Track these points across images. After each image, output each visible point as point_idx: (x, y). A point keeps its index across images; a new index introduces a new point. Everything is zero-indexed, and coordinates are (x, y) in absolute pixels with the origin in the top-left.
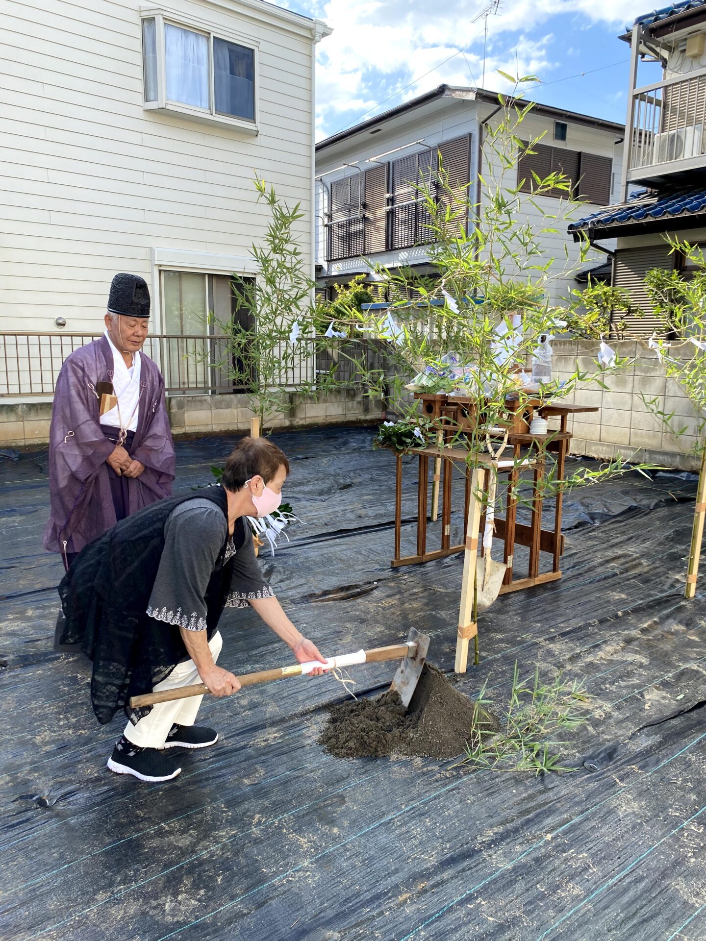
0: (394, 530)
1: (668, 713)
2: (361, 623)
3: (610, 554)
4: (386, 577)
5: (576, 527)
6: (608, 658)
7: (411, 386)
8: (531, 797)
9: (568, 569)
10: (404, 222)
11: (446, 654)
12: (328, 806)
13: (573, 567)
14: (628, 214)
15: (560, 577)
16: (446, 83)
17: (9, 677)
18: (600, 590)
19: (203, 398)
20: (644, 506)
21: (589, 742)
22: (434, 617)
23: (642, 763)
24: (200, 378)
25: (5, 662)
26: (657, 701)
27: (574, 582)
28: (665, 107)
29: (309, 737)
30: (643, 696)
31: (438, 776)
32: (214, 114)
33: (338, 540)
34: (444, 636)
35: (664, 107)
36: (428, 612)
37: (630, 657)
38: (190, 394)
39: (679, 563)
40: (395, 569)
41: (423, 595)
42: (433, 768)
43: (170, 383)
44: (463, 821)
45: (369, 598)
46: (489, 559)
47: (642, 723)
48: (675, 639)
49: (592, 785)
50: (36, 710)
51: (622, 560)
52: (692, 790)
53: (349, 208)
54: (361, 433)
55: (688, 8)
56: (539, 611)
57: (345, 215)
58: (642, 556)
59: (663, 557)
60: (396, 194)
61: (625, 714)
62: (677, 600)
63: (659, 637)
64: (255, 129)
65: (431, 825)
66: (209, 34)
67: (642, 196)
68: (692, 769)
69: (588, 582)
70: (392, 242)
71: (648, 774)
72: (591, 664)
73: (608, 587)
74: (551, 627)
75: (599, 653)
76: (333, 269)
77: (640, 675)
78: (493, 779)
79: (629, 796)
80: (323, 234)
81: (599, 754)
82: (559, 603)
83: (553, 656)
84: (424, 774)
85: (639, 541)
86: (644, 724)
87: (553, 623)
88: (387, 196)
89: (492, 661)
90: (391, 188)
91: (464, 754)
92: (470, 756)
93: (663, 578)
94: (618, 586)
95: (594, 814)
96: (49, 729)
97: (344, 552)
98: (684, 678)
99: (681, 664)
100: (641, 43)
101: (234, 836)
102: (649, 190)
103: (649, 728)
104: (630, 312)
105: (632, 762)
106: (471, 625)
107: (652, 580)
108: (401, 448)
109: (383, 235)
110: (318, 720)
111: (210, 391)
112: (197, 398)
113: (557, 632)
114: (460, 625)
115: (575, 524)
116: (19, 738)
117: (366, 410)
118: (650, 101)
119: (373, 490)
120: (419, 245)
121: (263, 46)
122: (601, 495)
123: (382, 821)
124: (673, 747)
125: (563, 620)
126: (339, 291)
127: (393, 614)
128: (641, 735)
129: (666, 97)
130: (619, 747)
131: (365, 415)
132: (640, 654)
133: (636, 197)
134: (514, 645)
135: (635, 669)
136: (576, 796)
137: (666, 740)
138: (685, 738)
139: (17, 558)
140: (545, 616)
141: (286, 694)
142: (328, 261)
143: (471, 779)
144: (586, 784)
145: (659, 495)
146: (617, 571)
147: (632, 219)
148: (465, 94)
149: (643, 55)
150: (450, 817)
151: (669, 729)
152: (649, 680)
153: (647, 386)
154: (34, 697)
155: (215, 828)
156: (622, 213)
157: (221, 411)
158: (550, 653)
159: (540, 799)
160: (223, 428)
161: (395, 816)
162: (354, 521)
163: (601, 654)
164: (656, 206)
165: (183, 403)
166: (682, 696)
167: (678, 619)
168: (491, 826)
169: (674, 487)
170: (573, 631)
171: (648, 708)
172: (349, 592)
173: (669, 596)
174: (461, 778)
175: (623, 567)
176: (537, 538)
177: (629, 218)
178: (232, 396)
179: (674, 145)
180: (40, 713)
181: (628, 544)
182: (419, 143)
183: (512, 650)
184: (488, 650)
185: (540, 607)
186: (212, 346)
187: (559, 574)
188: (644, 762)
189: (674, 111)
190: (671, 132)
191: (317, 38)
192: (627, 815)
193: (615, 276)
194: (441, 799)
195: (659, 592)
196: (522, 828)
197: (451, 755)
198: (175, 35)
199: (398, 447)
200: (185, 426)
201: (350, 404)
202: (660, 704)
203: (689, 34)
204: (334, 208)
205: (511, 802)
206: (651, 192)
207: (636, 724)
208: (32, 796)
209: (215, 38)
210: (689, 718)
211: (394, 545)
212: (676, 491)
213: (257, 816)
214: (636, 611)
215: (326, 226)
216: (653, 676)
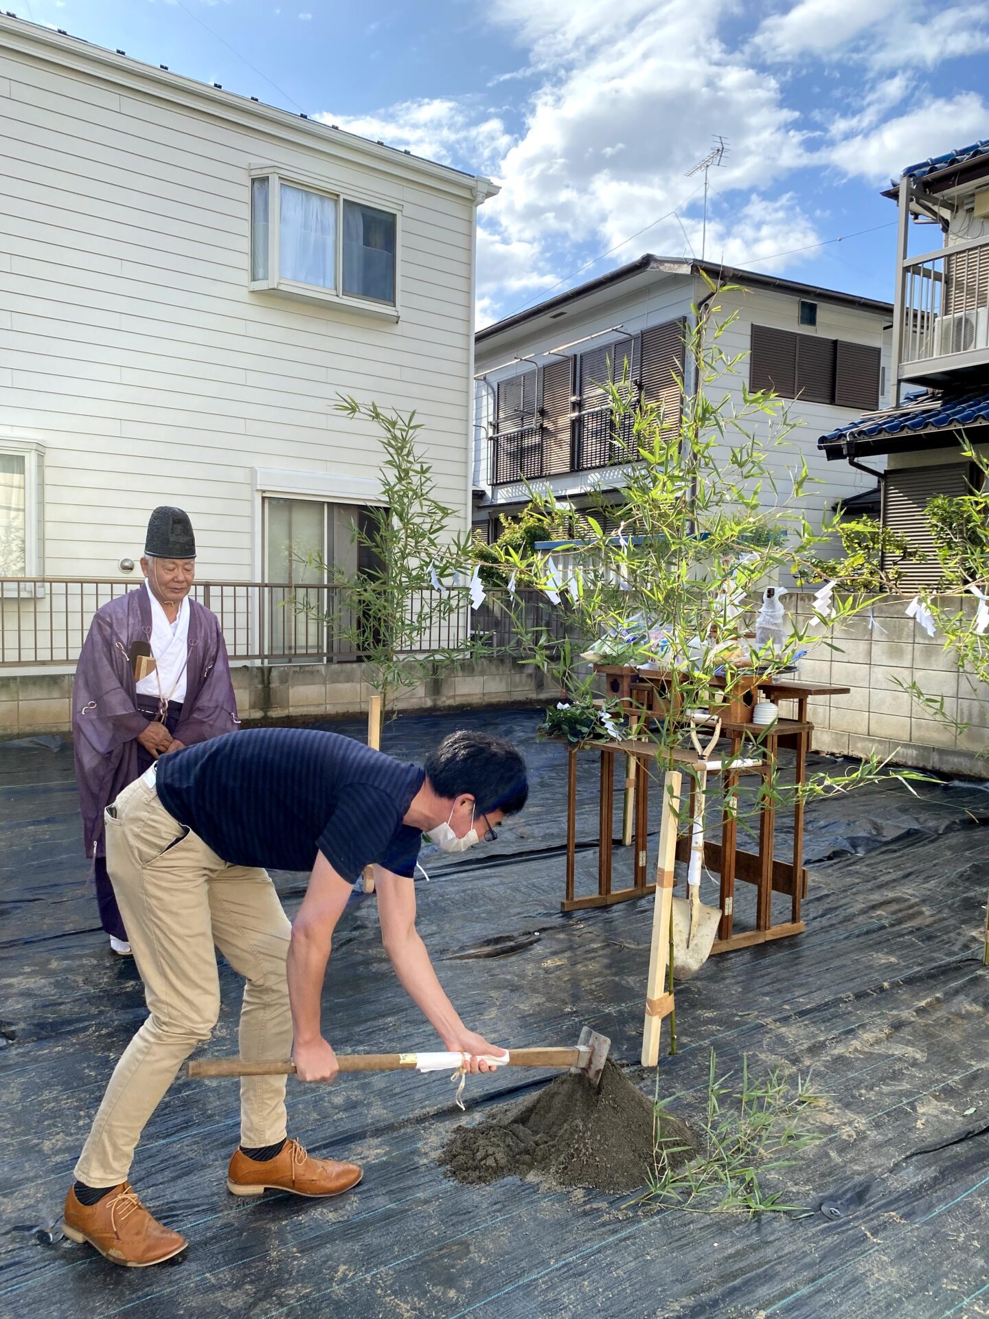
0: (565, 858)
1: (949, 1135)
2: (512, 991)
3: (876, 897)
4: (553, 925)
5: (829, 858)
6: (866, 1050)
7: (589, 655)
8: (739, 1255)
9: (815, 918)
10: (596, 433)
11: (629, 1038)
12: (442, 1257)
13: (822, 916)
14: (901, 422)
15: (802, 930)
16: (651, 252)
17: (17, 1055)
18: (860, 950)
19: (315, 668)
20: (929, 828)
21: (830, 1174)
22: (617, 985)
23: (906, 1209)
24: (312, 641)
25: (13, 1032)
26: (935, 1116)
27: (823, 936)
28: (948, 282)
29: (426, 1154)
30: (914, 1108)
31: (606, 1217)
32: (341, 295)
33: (487, 871)
34: (629, 1013)
35: (946, 282)
36: (610, 978)
37: (898, 1050)
38: (297, 663)
39: (977, 913)
40: (567, 914)
41: (605, 952)
42: (600, 1205)
43: (271, 648)
44: (637, 1286)
45: (528, 955)
46: (697, 901)
47: (910, 1148)
48: (967, 1026)
49: (829, 1240)
50: (49, 1103)
51: (895, 907)
52: (977, 1252)
53: (522, 416)
54: (531, 718)
55: (974, 155)
56: (767, 979)
57: (516, 425)
58: (924, 901)
59: (953, 904)
60: (585, 397)
61: (887, 1135)
62: (972, 968)
63: (943, 1021)
64: (395, 314)
65: (590, 1291)
66: (338, 196)
67: (920, 399)
68: (981, 1220)
69: (842, 937)
70: (578, 460)
71: (914, 1226)
72: (840, 1059)
73: (870, 946)
74: (785, 1002)
75: (853, 1042)
76: (499, 496)
77: (913, 1077)
78: (685, 1225)
79: (885, 1258)
80: (486, 449)
81: (844, 1193)
82: (799, 967)
83: (786, 1045)
84: (585, 1214)
85: (920, 880)
86: (913, 1150)
87: (789, 996)
88: (573, 399)
89: (695, 1049)
90: (578, 388)
91: (646, 1187)
92: (653, 1190)
93: (952, 935)
94: (885, 945)
95: (830, 1284)
96: (63, 1132)
97: (495, 888)
98: (977, 1083)
99: (973, 1063)
100: (912, 200)
101: (306, 1296)
102: (930, 390)
103: (920, 1157)
104: (906, 555)
105: (893, 1207)
106: (664, 997)
107: (936, 937)
108: (575, 740)
109: (566, 450)
110: (440, 1130)
111: (325, 658)
112: (307, 669)
113: (792, 1009)
114: (649, 996)
115: (827, 854)
116: (22, 1142)
117: (540, 686)
118: (927, 274)
119: (542, 799)
120: (615, 464)
121: (408, 210)
122: (868, 812)
123: (521, 1283)
124: (954, 1186)
125: (802, 992)
126: (505, 524)
127: (559, 978)
128: (907, 1167)
129: (949, 268)
130: (874, 1185)
131: (538, 693)
132: (913, 1045)
133: (912, 400)
134: (729, 1028)
135: (907, 1068)
136: (805, 1254)
137: (944, 1176)
138: (972, 1173)
139: (45, 887)
140: (777, 986)
141: (398, 1090)
142: (492, 485)
143: (654, 1223)
144: (821, 1237)
145: (952, 814)
146: (886, 922)
147: (906, 430)
148: (676, 266)
149: (916, 216)
150: (619, 1281)
151: (951, 1158)
152: (924, 1085)
153: (933, 658)
154: (48, 1085)
155: (279, 1282)
156: (892, 421)
157: (340, 686)
158: (780, 1040)
159: (753, 1258)
160: (341, 709)
161: (539, 1276)
162: (513, 843)
163: (856, 1043)
164: (940, 412)
165: (287, 674)
166: (972, 1110)
167: (972, 997)
168: (676, 1298)
169: (975, 803)
170: (818, 1009)
171: (922, 1127)
172: (498, 946)
173: (961, 961)
174: (639, 1222)
175: (894, 917)
176: (768, 871)
177: (902, 429)
178: (355, 665)
179: (962, 333)
180: (53, 1107)
181: (904, 884)
182: (616, 330)
183: (728, 1035)
184: (691, 1035)
185: (769, 974)
186: (330, 599)
187: (801, 924)
188: (909, 1207)
189: (959, 286)
190: (956, 315)
191: (479, 199)
192: (880, 1287)
193: (885, 506)
194: (608, 1252)
195: (947, 955)
196: (723, 1300)
197: (627, 1187)
198: (293, 198)
199: (571, 739)
200: (288, 707)
201: (517, 678)
202: (940, 1121)
203: (977, 188)
204: (502, 415)
205: (710, 1261)
206: (933, 393)
207: (902, 1150)
208: (30, 1228)
209: (344, 200)
210: (980, 1144)
211: (565, 879)
212: (978, 809)
213: (342, 1268)
214: (910, 981)
215: (491, 439)
216: (930, 1078)
